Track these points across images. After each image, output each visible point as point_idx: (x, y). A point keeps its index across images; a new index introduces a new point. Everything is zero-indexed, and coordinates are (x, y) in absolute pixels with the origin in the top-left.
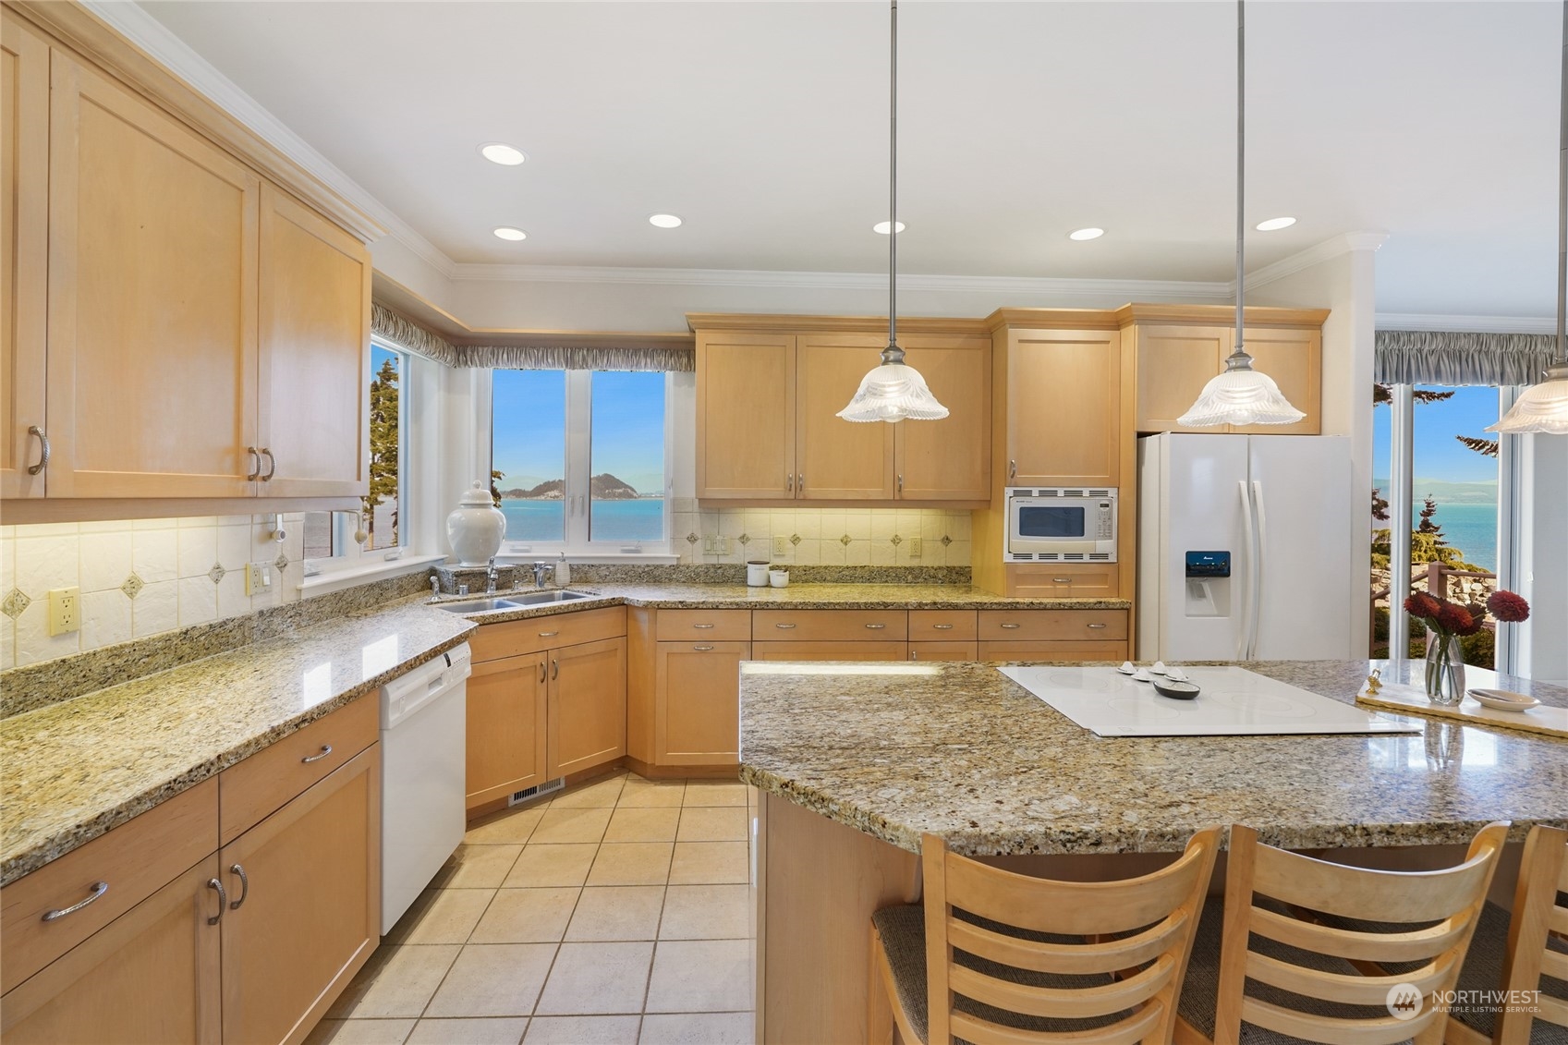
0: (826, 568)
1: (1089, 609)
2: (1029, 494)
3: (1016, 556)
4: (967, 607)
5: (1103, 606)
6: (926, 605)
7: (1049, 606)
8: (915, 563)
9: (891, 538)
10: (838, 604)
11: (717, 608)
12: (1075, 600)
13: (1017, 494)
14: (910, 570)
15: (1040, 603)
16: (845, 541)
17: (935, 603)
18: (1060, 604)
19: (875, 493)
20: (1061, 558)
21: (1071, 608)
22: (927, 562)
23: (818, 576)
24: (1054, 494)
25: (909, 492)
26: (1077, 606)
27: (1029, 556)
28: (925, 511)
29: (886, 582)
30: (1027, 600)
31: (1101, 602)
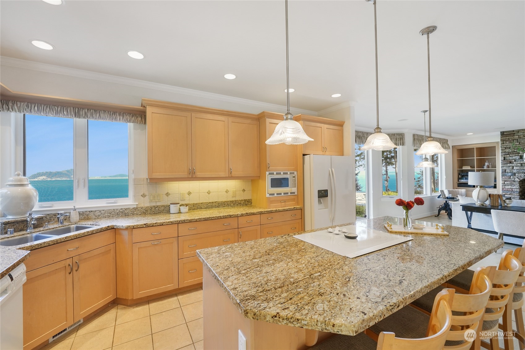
0: (202, 203)
1: (292, 210)
2: (273, 174)
3: (270, 194)
4: (257, 213)
5: (295, 209)
6: (244, 214)
7: (281, 211)
8: (234, 199)
9: (225, 191)
10: (213, 217)
11: (162, 225)
12: (288, 208)
13: (270, 174)
14: (232, 202)
15: (279, 210)
16: (209, 193)
17: (247, 213)
18: (284, 209)
19: (222, 174)
20: (283, 194)
21: (287, 211)
22: (238, 198)
23: (199, 207)
24: (280, 174)
25: (234, 174)
26: (289, 210)
27: (273, 194)
28: (236, 181)
29: (224, 207)
30: (274, 209)
31: (295, 208)
